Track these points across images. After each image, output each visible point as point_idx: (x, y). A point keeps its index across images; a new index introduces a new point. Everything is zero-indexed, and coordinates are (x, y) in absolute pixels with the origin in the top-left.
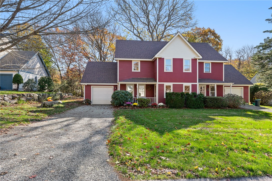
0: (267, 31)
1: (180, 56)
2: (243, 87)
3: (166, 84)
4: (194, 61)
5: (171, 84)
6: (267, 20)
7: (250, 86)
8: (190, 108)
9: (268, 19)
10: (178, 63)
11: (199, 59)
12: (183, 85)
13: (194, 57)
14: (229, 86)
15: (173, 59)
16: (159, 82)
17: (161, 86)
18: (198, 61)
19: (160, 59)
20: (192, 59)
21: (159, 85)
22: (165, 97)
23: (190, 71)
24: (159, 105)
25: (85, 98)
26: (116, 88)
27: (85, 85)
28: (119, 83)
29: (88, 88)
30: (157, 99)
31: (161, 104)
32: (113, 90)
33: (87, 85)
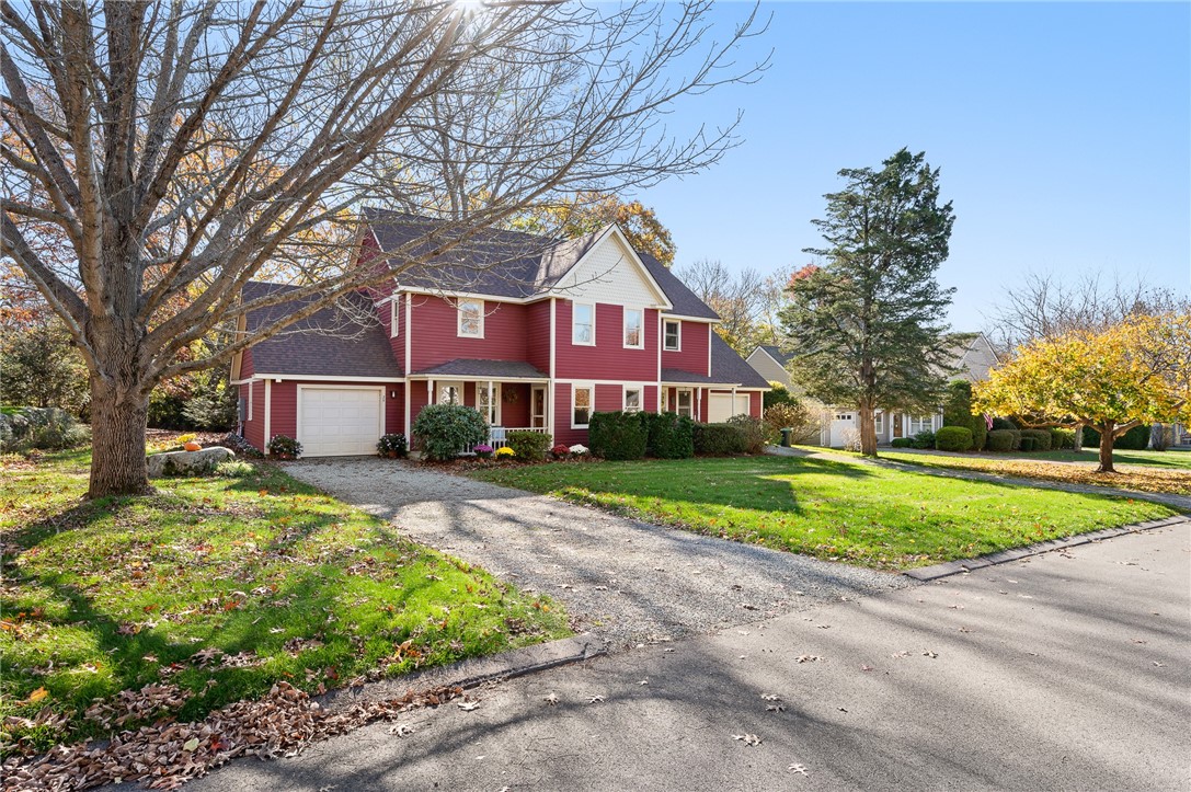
1: (616, 300)
2: (749, 395)
3: (577, 384)
4: (651, 314)
5: (589, 384)
6: (813, 221)
7: (762, 390)
8: (665, 457)
10: (609, 316)
11: (663, 311)
12: (621, 387)
13: (650, 302)
14: (730, 392)
15: (597, 305)
16: (556, 377)
17: (563, 391)
18: (660, 315)
19: (559, 301)
20: (646, 310)
21: (557, 385)
22: (574, 426)
23: (641, 346)
24: (573, 453)
25: (271, 435)
26: (395, 393)
27: (273, 381)
28: (431, 378)
29: (285, 393)
30: (551, 432)
31: (579, 448)
32: (384, 404)
33: (279, 381)
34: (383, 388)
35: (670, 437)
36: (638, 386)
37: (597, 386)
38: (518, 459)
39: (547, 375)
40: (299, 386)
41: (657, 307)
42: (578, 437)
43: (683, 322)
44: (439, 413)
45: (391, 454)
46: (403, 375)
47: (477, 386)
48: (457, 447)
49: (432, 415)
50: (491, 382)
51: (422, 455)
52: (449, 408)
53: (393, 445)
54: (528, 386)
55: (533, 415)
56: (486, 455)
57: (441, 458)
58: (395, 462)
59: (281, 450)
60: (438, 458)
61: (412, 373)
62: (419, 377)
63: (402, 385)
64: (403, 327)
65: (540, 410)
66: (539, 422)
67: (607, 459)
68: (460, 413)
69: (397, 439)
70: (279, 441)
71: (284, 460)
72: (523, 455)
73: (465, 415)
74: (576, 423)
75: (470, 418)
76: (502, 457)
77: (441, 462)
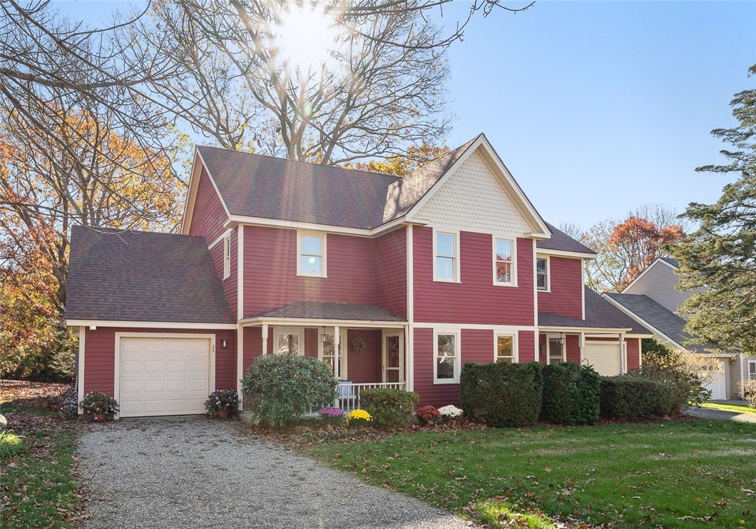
0: (709, 168)
1: (483, 226)
2: (626, 343)
3: (440, 329)
4: (524, 245)
5: (454, 329)
6: (715, 132)
7: (641, 337)
9: (719, 130)
10: (476, 249)
12: (491, 332)
13: (523, 230)
15: (462, 233)
16: (415, 321)
17: (423, 337)
18: (535, 248)
19: (418, 228)
20: (518, 239)
21: (416, 330)
22: (437, 381)
23: (514, 283)
24: (444, 416)
25: (85, 392)
26: (226, 341)
27: (87, 328)
28: (265, 322)
29: (102, 343)
30: (410, 388)
31: (451, 410)
32: (213, 355)
33: (93, 328)
34: (213, 337)
35: (573, 395)
36: (512, 331)
37: (463, 331)
38: (377, 425)
39: (404, 317)
40: (118, 335)
41: (533, 235)
42: (447, 395)
43: (553, 258)
44: (274, 365)
45: (221, 414)
46: (234, 321)
47: (320, 332)
48: (298, 409)
49: (267, 368)
50: (337, 328)
51: (254, 418)
52: (287, 360)
53: (223, 403)
54: (378, 332)
55: (385, 367)
56: (336, 420)
57: (278, 424)
58: (224, 425)
59: (93, 410)
60: (273, 424)
61: (245, 317)
62: (252, 322)
63: (234, 333)
64: (235, 267)
65: (394, 361)
66: (393, 376)
67: (490, 425)
68: (301, 366)
69: (227, 396)
70: (91, 399)
71: (96, 421)
72: (382, 421)
73: (307, 368)
74: (439, 377)
75: (313, 372)
76: (356, 423)
77: (278, 429)
